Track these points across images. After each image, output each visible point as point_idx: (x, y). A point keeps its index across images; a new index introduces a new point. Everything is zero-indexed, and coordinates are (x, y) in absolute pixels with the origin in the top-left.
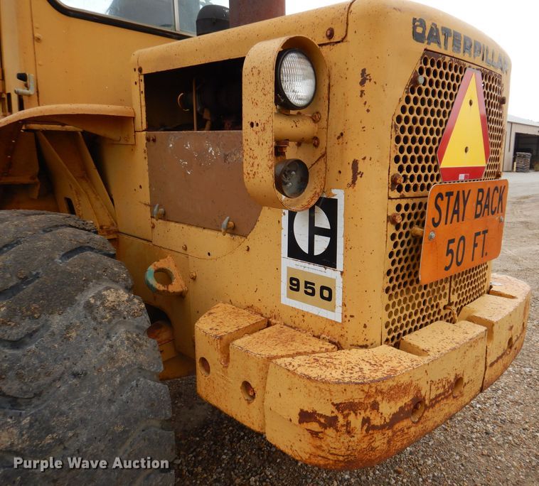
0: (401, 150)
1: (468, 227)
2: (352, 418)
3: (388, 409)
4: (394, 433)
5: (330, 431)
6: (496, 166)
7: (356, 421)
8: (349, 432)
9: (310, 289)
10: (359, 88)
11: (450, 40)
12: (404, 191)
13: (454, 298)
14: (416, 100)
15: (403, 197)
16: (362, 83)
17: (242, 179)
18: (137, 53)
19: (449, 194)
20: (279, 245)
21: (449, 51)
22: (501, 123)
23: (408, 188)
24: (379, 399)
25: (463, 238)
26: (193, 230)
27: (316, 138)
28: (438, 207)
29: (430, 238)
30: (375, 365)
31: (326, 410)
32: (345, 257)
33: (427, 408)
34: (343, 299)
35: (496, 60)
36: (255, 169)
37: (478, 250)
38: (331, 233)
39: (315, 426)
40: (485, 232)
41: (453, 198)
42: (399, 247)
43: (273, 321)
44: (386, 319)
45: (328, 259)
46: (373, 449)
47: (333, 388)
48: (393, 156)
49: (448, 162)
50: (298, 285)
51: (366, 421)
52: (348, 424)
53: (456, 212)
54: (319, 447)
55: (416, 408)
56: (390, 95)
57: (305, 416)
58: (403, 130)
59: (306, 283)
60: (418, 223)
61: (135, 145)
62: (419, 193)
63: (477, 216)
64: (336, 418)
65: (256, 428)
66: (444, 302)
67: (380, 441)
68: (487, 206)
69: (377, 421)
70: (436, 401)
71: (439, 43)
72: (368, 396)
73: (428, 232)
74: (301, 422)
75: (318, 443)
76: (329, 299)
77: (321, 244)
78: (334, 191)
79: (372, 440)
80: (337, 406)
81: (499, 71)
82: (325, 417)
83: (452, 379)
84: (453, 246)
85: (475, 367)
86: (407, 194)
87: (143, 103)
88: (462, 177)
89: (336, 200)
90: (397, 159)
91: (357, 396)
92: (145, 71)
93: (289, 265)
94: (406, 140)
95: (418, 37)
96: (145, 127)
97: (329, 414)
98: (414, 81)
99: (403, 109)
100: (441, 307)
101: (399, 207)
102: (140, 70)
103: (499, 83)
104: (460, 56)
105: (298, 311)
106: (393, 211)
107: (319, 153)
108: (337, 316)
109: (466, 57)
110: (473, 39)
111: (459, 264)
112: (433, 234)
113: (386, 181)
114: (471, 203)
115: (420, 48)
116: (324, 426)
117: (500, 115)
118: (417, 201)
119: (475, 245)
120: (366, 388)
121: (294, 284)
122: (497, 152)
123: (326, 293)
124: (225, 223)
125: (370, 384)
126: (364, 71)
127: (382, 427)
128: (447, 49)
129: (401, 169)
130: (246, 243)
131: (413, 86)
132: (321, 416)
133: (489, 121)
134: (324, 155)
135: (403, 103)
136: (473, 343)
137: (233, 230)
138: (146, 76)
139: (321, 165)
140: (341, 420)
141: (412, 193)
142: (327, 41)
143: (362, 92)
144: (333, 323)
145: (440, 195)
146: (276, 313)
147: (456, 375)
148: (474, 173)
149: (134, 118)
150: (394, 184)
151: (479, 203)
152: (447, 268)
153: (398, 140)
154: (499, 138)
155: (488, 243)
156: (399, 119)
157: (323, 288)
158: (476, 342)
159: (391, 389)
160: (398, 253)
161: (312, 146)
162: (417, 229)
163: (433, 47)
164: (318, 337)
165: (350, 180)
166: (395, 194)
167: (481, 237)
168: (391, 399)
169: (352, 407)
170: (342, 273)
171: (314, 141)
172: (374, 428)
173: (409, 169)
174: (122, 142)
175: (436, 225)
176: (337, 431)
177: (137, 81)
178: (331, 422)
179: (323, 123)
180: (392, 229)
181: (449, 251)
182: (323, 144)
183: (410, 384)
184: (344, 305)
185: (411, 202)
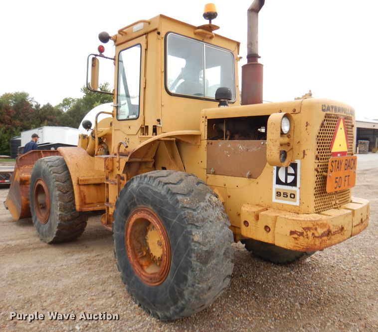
0: (319, 146)
1: (342, 173)
2: (308, 232)
3: (320, 231)
4: (322, 241)
5: (301, 237)
6: (351, 151)
7: (310, 234)
8: (307, 238)
9: (285, 195)
10: (306, 127)
11: (334, 109)
12: (320, 160)
13: (337, 202)
14: (323, 130)
15: (319, 162)
16: (307, 126)
17: (266, 157)
18: (204, 110)
19: (336, 161)
20: (272, 180)
21: (333, 113)
22: (352, 134)
23: (321, 159)
24: (317, 227)
25: (340, 177)
26: (229, 178)
27: (289, 143)
28: (332, 166)
29: (330, 176)
30: (314, 217)
31: (300, 230)
32: (301, 182)
33: (332, 235)
34: (300, 197)
35: (349, 112)
36: (272, 153)
37: (346, 182)
38: (295, 175)
39: (296, 236)
40: (349, 176)
41: (337, 163)
42: (318, 180)
43: (268, 209)
44: (315, 205)
45: (294, 183)
46: (315, 245)
47: (302, 222)
48: (316, 148)
49: (334, 150)
50: (280, 194)
51: (313, 234)
52: (307, 235)
53: (338, 167)
54: (297, 243)
55: (328, 234)
56: (315, 129)
57: (292, 233)
58: (319, 140)
59: (284, 193)
60: (325, 171)
61: (200, 145)
62: (325, 161)
63: (345, 169)
64: (303, 233)
65: (270, 242)
66: (334, 203)
67: (318, 242)
68: (349, 166)
69: (317, 235)
70: (335, 233)
71: (330, 111)
72: (314, 225)
73: (329, 174)
74: (290, 235)
75: (297, 242)
76: (294, 198)
77: (290, 179)
78: (296, 160)
79: (315, 242)
80: (304, 228)
81: (351, 116)
82: (300, 232)
83: (340, 226)
84: (337, 180)
85: (348, 225)
86: (321, 161)
87: (206, 129)
88: (339, 155)
89: (297, 164)
90: (317, 150)
91: (310, 225)
92: (208, 118)
93: (276, 187)
94: (320, 143)
95: (323, 110)
96: (206, 138)
97: (301, 231)
98: (323, 124)
99: (319, 133)
100: (333, 204)
101: (318, 166)
102: (206, 117)
103: (351, 120)
104: (337, 113)
105: (280, 204)
106: (316, 167)
107: (290, 148)
108: (297, 203)
109: (339, 113)
110: (341, 107)
111: (339, 187)
112: (331, 175)
113: (314, 157)
114: (343, 165)
115: (324, 113)
116: (299, 236)
117: (352, 131)
118: (324, 164)
119: (345, 181)
120: (313, 223)
121: (278, 194)
122: (351, 145)
123: (292, 196)
124: (248, 173)
125: (314, 221)
126: (307, 122)
127: (318, 237)
128: (332, 112)
129: (319, 153)
130: (257, 180)
131: (322, 125)
132: (298, 232)
133: (348, 134)
134: (292, 149)
135: (319, 131)
136: (347, 215)
137: (250, 177)
138: (208, 120)
139: (291, 152)
140: (305, 233)
141: (322, 161)
142: (293, 112)
143: (306, 129)
144: (295, 206)
145: (333, 161)
146: (270, 206)
147: (342, 226)
148: (343, 153)
149: (201, 135)
150: (317, 158)
151: (346, 164)
152: (335, 188)
153: (318, 143)
154: (352, 140)
155: (350, 180)
156: (318, 136)
157: (291, 194)
158: (348, 215)
159: (321, 224)
160: (318, 182)
161: (287, 146)
162: (325, 174)
163: (328, 112)
164: (290, 212)
165: (302, 156)
166: (317, 161)
167: (347, 177)
168: (321, 227)
169: (308, 229)
170: (299, 188)
171: (288, 144)
172: (316, 237)
173: (321, 153)
174: (194, 144)
175: (331, 172)
176: (304, 237)
177: (204, 121)
178: (301, 234)
179: (292, 138)
180: (316, 173)
181: (336, 182)
182: (291, 145)
183: (327, 224)
184: (300, 199)
185: (322, 164)
